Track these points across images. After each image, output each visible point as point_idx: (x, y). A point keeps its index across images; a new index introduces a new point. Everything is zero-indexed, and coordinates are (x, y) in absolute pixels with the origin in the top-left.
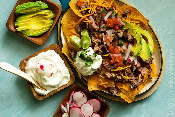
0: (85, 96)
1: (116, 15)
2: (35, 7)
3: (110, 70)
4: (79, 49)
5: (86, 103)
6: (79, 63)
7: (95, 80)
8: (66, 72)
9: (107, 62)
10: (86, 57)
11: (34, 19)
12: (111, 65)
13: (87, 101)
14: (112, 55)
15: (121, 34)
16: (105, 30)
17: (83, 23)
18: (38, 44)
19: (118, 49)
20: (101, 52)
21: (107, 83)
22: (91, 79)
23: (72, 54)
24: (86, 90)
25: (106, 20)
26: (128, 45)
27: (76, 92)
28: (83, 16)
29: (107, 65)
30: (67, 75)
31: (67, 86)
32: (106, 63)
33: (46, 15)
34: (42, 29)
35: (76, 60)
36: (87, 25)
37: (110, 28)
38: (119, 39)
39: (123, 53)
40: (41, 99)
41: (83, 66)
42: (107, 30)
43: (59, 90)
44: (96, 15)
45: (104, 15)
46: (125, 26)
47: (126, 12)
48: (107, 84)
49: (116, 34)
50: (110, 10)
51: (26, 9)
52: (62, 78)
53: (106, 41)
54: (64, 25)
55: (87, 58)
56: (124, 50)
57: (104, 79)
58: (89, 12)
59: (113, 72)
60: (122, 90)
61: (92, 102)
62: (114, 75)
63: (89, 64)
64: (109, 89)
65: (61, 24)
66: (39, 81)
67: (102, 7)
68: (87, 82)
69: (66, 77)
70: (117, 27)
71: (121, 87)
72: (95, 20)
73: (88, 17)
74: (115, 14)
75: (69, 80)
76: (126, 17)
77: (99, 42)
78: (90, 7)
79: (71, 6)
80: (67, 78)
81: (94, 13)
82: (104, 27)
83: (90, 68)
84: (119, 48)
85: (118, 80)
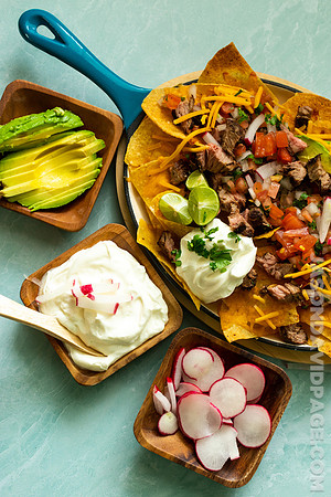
0: (217, 358)
1: (278, 122)
2: (46, 125)
3: (282, 277)
4: (187, 229)
5: (223, 378)
6: (190, 267)
7: (241, 310)
8: (155, 297)
9: (269, 256)
10: (209, 246)
11: (46, 161)
12: (281, 261)
13: (225, 372)
14: (280, 234)
15: (299, 173)
16: (252, 167)
17: (188, 156)
18: (66, 228)
19: (295, 214)
20: (251, 228)
21: (276, 314)
22: (228, 308)
23: (169, 245)
24: (218, 341)
25: (251, 140)
26: (322, 203)
27: (192, 351)
28: (186, 134)
29: (270, 262)
30: (158, 307)
31: (163, 336)
32: (266, 257)
33: (80, 146)
34: (72, 186)
35: (180, 259)
36: (201, 159)
37: (265, 160)
38: (296, 186)
39: (311, 226)
40: (92, 381)
41: (204, 274)
42: (258, 166)
43: (140, 352)
44: (222, 127)
45: (245, 127)
46: (307, 150)
47: (305, 112)
48: (276, 317)
49: (286, 174)
50: (258, 112)
51: (23, 134)
52: (148, 314)
53: (258, 197)
54: (134, 167)
55: (214, 249)
56: (314, 217)
57: (267, 304)
58: (203, 121)
59: (289, 280)
61: (240, 373)
62: (294, 290)
63: (219, 265)
64: (282, 332)
65: (125, 166)
66: (83, 331)
67: (235, 105)
68: (218, 319)
69: (157, 313)
70: (286, 156)
72: (221, 143)
73: (200, 137)
74: (274, 122)
75: (166, 319)
76: (307, 125)
77: (240, 202)
78: (204, 107)
79: (148, 113)
80: (161, 314)
81: (217, 123)
82: (248, 159)
83: (223, 277)
84: (299, 211)
85: (306, 301)
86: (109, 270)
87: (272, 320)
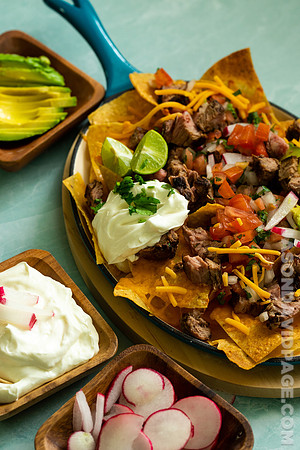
3: (205, 254)
7: (146, 283)
9: (200, 230)
10: (137, 190)
15: (269, 163)
16: (219, 149)
19: (248, 201)
20: (191, 192)
21: (183, 290)
23: (95, 194)
25: (230, 130)
29: (199, 236)
32: (197, 230)
36: (168, 124)
39: (263, 214)
42: (227, 151)
45: (230, 120)
48: (182, 296)
56: (269, 208)
60: (228, 330)
62: (213, 265)
67: (228, 100)
70: (262, 149)
71: (228, 320)
77: (192, 175)
84: (252, 201)
85: (223, 287)
87: (176, 295)
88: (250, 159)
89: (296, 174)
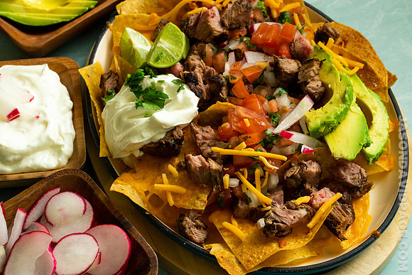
7: (148, 179)
8: (63, 130)
9: (208, 128)
10: (147, 83)
16: (241, 46)
20: (204, 89)
21: (182, 190)
23: (109, 85)
27: (67, 193)
29: (206, 135)
30: (61, 142)
32: (205, 129)
34: (51, 12)
36: (192, 18)
37: (258, 48)
39: (274, 117)
41: (126, 112)
42: (249, 49)
47: (331, 30)
48: (181, 195)
56: (282, 111)
57: (180, 179)
60: (224, 234)
61: (105, 235)
62: (214, 165)
64: (183, 213)
68: (115, 177)
69: (57, 148)
70: (285, 50)
71: (226, 224)
76: (327, 43)
80: (60, 152)
84: (266, 103)
85: (223, 189)
86: (33, 85)
87: (175, 194)
88: (271, 59)
89: (316, 78)
